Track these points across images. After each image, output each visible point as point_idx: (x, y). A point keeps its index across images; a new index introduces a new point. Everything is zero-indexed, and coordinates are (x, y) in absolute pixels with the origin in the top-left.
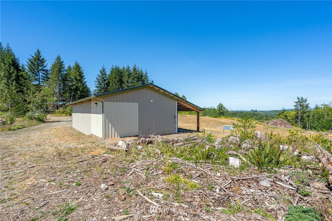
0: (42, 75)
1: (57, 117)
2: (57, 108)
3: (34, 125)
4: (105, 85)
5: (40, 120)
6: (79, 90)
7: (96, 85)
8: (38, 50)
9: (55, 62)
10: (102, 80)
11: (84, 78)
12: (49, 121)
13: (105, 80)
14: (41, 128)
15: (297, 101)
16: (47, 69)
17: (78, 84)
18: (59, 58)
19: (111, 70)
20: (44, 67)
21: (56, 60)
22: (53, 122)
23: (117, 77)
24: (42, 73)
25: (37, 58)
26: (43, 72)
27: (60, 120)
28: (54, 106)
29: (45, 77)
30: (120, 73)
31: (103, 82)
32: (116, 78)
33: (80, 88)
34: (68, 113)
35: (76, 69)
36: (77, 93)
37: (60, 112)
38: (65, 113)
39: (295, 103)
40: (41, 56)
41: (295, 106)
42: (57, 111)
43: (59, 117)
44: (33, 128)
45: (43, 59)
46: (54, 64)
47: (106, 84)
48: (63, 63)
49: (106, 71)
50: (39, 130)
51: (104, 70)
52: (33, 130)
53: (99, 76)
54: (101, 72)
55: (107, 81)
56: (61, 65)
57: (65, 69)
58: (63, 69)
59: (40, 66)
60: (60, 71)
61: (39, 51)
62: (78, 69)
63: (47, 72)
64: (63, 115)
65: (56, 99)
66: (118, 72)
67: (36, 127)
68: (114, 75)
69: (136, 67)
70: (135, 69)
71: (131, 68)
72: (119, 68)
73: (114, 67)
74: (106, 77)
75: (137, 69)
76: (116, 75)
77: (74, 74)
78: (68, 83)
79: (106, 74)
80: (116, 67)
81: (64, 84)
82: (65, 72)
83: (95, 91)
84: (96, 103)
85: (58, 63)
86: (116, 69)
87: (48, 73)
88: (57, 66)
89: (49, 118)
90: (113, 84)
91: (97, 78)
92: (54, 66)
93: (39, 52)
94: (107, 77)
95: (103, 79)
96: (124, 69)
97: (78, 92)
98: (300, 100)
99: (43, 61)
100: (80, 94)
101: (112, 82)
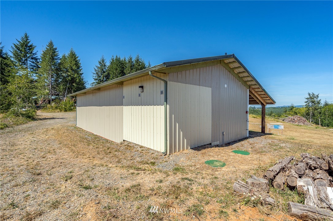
0: (30, 64)
1: (50, 113)
2: (49, 103)
3: (21, 124)
4: (105, 78)
5: (29, 117)
6: (76, 82)
7: (94, 77)
8: (26, 34)
9: (47, 48)
10: (102, 72)
11: (80, 68)
12: (40, 118)
13: (104, 72)
14: (31, 127)
15: (308, 97)
16: (37, 57)
17: (74, 75)
18: (51, 44)
19: (112, 61)
20: (34, 54)
21: (47, 46)
22: (46, 119)
23: (118, 69)
24: (31, 62)
25: (24, 43)
26: (32, 60)
27: (54, 117)
28: (45, 100)
29: (35, 66)
30: (121, 64)
31: (102, 74)
32: (116, 69)
33: (76, 80)
34: (62, 109)
35: (72, 58)
36: (73, 86)
37: (52, 107)
38: (60, 109)
39: (307, 99)
40: (29, 42)
41: (306, 102)
42: (48, 105)
43: (52, 113)
44: (20, 127)
45: (31, 46)
46: (46, 51)
47: (106, 76)
48: (56, 50)
49: (105, 61)
50: (29, 131)
51: (103, 61)
52: (20, 131)
53: (98, 67)
54: (100, 63)
55: (106, 73)
56: (55, 52)
57: (58, 57)
58: (55, 57)
59: (28, 53)
60: (53, 59)
61: (28, 35)
62: (73, 58)
63: (36, 60)
64: (57, 111)
65: (48, 92)
66: (119, 63)
67: (25, 126)
68: (115, 66)
69: (140, 58)
70: (137, 61)
71: (134, 59)
72: (119, 58)
73: (115, 57)
74: (105, 68)
75: (140, 60)
76: (117, 66)
77: (69, 63)
78: (62, 73)
79: (105, 66)
80: (117, 57)
81: (58, 74)
82: (59, 61)
83: (92, 84)
84: (142, 87)
85: (51, 49)
86: (116, 60)
87: (38, 61)
88: (50, 53)
89: (40, 114)
90: (114, 76)
91: (95, 69)
92: (45, 54)
93: (26, 37)
94: (107, 68)
95: (103, 70)
96: (125, 60)
97: (74, 84)
98: (311, 96)
99: (31, 48)
100: (77, 87)
101: (112, 74)
